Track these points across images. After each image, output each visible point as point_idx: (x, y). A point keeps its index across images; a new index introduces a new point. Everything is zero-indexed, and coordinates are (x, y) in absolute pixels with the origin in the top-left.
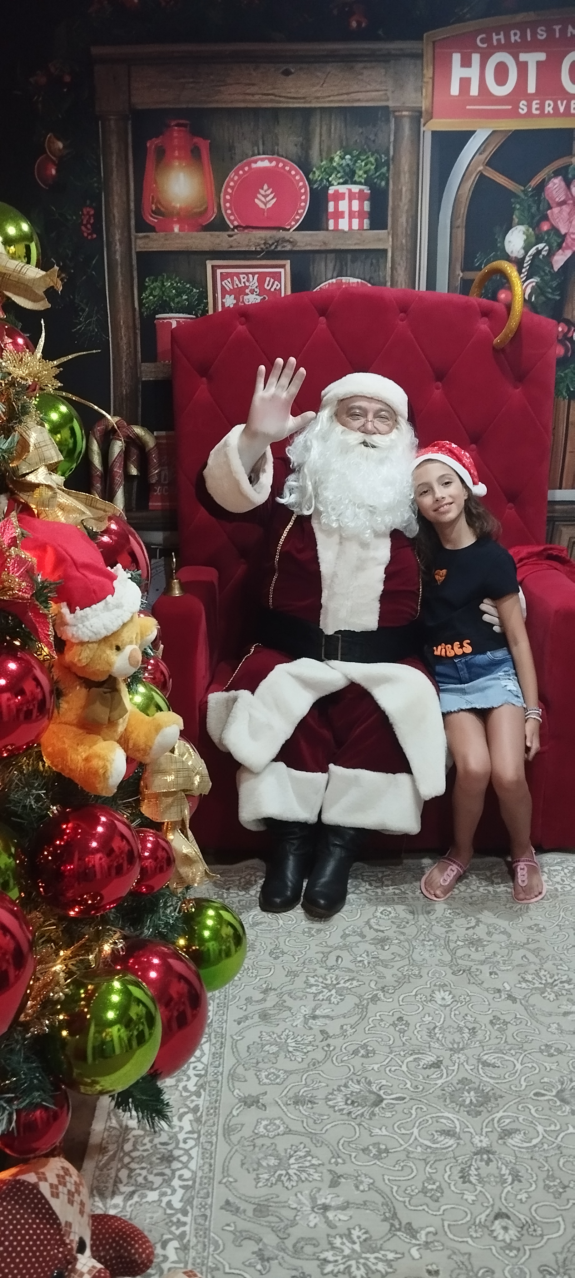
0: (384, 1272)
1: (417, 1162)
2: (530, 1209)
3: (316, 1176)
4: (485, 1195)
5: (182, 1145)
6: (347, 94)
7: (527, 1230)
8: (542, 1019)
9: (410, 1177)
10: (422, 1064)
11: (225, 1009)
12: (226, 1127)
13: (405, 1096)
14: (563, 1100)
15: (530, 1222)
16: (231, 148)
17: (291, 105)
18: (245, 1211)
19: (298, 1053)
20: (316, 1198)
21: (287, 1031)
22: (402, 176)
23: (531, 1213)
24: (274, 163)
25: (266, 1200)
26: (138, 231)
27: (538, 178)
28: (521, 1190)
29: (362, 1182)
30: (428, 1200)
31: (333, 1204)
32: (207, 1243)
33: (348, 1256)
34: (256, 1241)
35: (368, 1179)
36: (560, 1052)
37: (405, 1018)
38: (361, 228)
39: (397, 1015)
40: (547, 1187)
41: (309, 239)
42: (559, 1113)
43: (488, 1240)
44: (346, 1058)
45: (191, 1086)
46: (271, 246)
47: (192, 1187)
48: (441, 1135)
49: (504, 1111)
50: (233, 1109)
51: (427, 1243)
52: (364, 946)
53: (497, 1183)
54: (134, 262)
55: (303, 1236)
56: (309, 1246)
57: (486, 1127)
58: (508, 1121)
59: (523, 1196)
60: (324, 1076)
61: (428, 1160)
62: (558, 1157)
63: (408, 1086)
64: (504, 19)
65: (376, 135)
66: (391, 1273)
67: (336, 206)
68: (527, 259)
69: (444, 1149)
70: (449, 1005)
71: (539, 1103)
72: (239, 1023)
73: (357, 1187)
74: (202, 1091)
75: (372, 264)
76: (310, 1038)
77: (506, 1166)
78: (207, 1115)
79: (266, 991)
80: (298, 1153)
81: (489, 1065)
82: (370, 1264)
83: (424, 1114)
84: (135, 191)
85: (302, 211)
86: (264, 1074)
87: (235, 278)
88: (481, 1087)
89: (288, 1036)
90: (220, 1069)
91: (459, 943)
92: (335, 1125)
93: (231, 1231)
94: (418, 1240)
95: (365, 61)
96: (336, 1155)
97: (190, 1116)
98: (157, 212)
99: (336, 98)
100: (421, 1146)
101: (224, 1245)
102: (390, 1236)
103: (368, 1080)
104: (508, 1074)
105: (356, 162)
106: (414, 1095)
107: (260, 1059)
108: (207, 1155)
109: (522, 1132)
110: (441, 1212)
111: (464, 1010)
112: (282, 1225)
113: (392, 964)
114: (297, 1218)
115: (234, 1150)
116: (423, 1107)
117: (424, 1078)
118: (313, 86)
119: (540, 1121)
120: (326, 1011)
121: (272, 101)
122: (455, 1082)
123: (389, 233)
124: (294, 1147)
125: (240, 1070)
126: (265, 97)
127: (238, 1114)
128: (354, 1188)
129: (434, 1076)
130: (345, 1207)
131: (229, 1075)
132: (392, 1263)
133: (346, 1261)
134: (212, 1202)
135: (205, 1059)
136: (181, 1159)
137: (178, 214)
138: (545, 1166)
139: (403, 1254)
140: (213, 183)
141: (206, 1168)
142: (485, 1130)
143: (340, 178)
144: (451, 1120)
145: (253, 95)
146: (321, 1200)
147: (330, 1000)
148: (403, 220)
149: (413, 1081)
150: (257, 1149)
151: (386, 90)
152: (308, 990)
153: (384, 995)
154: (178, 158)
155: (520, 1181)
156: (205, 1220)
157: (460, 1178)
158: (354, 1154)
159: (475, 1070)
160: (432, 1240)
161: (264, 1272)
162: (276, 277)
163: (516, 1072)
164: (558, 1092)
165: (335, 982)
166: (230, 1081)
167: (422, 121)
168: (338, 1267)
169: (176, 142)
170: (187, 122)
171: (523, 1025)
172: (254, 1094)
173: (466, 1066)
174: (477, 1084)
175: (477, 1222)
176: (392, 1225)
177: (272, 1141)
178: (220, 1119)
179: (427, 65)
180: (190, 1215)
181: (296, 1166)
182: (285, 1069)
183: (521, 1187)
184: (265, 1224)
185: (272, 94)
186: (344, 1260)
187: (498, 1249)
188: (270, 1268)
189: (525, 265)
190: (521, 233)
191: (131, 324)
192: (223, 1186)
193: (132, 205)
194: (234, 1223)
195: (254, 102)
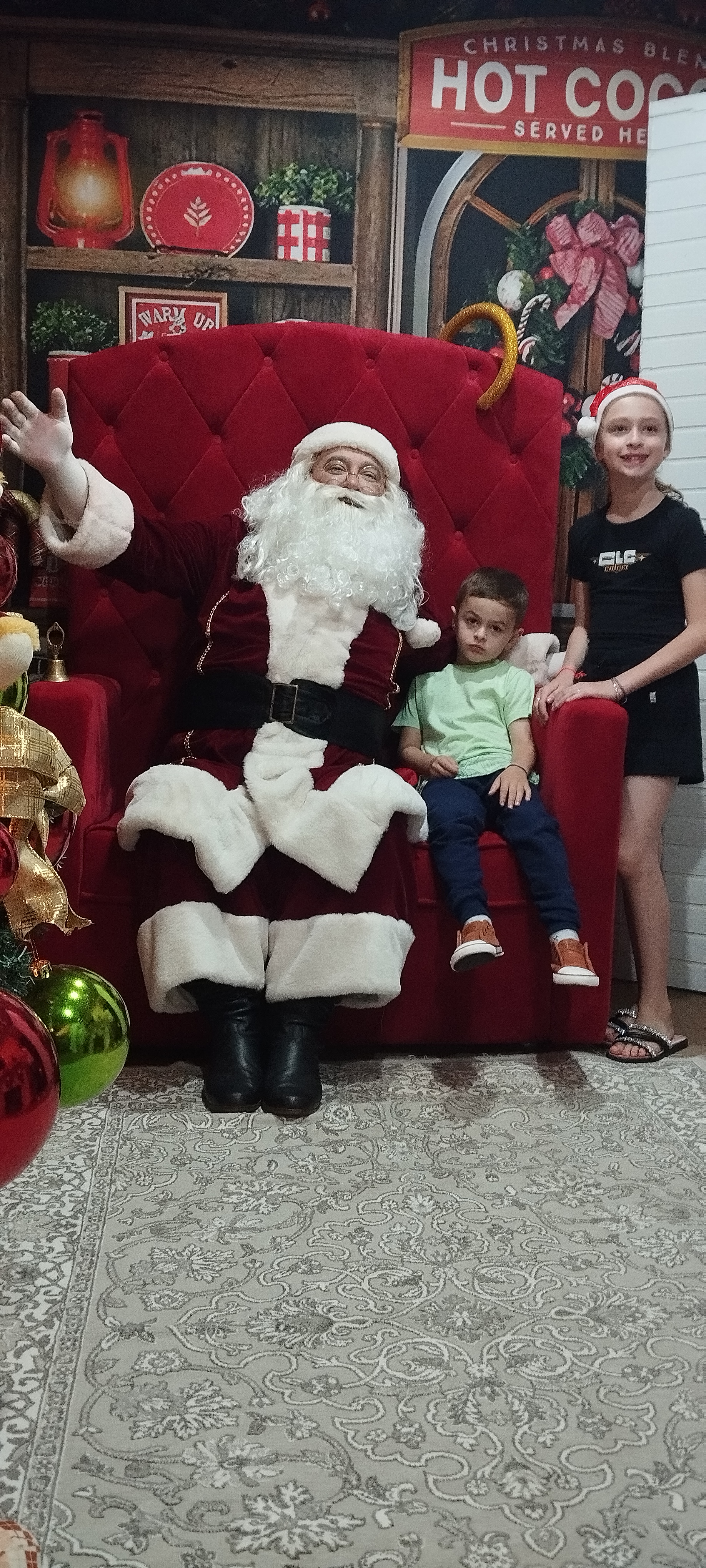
0: (333, 1545)
1: (385, 1399)
2: (559, 1457)
3: (228, 1421)
4: (490, 1437)
5: (17, 1387)
6: (305, 96)
7: (556, 1481)
8: (561, 1227)
9: (373, 1419)
10: (390, 1281)
11: (101, 1224)
12: (90, 1363)
13: (366, 1318)
14: (599, 1320)
15: (559, 1471)
16: (156, 150)
17: (233, 104)
18: (111, 1471)
19: (207, 1272)
20: (226, 1450)
21: (193, 1247)
22: (371, 202)
23: (561, 1462)
24: (210, 173)
25: (146, 1454)
26: (30, 242)
27: (538, 215)
28: (543, 1431)
29: (299, 1427)
30: (402, 1447)
31: (253, 1456)
32: (45, 1515)
33: (276, 1524)
34: (127, 1511)
35: (309, 1423)
36: (589, 1264)
37: (366, 1229)
38: (319, 259)
39: (354, 1226)
40: (581, 1426)
41: (251, 268)
42: (593, 1335)
43: (496, 1498)
44: (279, 1276)
45: (39, 1314)
46: (203, 273)
47: (30, 1440)
48: (420, 1365)
49: (514, 1334)
50: (101, 1341)
51: (401, 1505)
52: (306, 1150)
53: (506, 1421)
54: (24, 282)
55: (203, 1499)
56: (214, 1513)
57: (488, 1353)
58: (519, 1345)
59: (548, 1438)
60: (246, 1298)
61: (401, 1395)
62: (596, 1387)
63: (371, 1305)
64: (497, 24)
65: (339, 147)
66: (342, 1546)
67: (288, 231)
68: (525, 312)
69: (426, 1381)
70: (430, 1213)
71: (562, 1324)
72: (120, 1240)
73: (292, 1434)
74: (55, 1319)
75: (331, 304)
76: (225, 1255)
77: (520, 1401)
78: (61, 1349)
79: (163, 1202)
80: (201, 1392)
81: (488, 1280)
82: (311, 1535)
83: (396, 1339)
84: (29, 191)
85: (244, 233)
86: (152, 1298)
87: (155, 310)
88: (478, 1307)
89: (192, 1253)
90: (88, 1292)
91: (442, 1145)
92: (260, 1357)
93: (87, 1498)
94: (388, 1500)
95: (328, 59)
96: (260, 1394)
97: (34, 1351)
98: (57, 222)
99: (290, 100)
100: (391, 1379)
101: (74, 1517)
102: (342, 1495)
103: (310, 1301)
104: (516, 1291)
105: (313, 178)
106: (379, 1318)
107: (149, 1281)
108: (57, 1399)
109: (541, 1360)
110: (423, 1462)
111: (452, 1218)
112: (171, 1486)
113: (347, 1168)
114: (195, 1477)
115: (100, 1392)
116: (392, 1331)
117: (394, 1297)
118: (262, 83)
119: (567, 1344)
120: (250, 1223)
121: (210, 97)
122: (439, 1300)
123: (353, 269)
124: (194, 1386)
125: (117, 1294)
126: (200, 92)
127: (109, 1348)
128: (286, 1435)
129: (410, 1294)
130: (273, 1460)
131: (99, 1300)
132: (346, 1533)
133: (273, 1532)
134: (59, 1460)
135: (64, 1283)
136: (15, 1404)
137: (84, 226)
138: (577, 1400)
139: (363, 1519)
140: (131, 192)
141: (54, 1416)
142: (486, 1358)
143: (292, 197)
144: (435, 1345)
145: (185, 87)
146: (234, 1452)
147: (257, 1210)
148: (372, 253)
149: (377, 1301)
150: (135, 1389)
151: (353, 95)
152: (225, 1200)
153: (336, 1203)
154: (88, 157)
155: (541, 1418)
156: (46, 1485)
157: (451, 1417)
158: (287, 1392)
159: (470, 1286)
160: (410, 1499)
161: (137, 1551)
162: (210, 313)
163: (529, 1287)
164: (590, 1311)
165: (265, 1189)
166: (101, 1307)
167: (397, 136)
168: (260, 1542)
169: (85, 137)
170: (101, 114)
171: (535, 1234)
172: (137, 1321)
173: (456, 1282)
174: (472, 1303)
175: (479, 1475)
176: (346, 1481)
177: (161, 1379)
178: (81, 1354)
179: (404, 71)
180: (21, 1477)
181: (197, 1410)
182: (186, 1290)
183: (544, 1427)
184: (143, 1485)
185: (209, 89)
186: (269, 1531)
187: (513, 1508)
188: (147, 1544)
189: (522, 320)
190: (517, 280)
191: (15, 362)
192: (81, 1438)
193: (24, 210)
194: (93, 1487)
195: (186, 96)
